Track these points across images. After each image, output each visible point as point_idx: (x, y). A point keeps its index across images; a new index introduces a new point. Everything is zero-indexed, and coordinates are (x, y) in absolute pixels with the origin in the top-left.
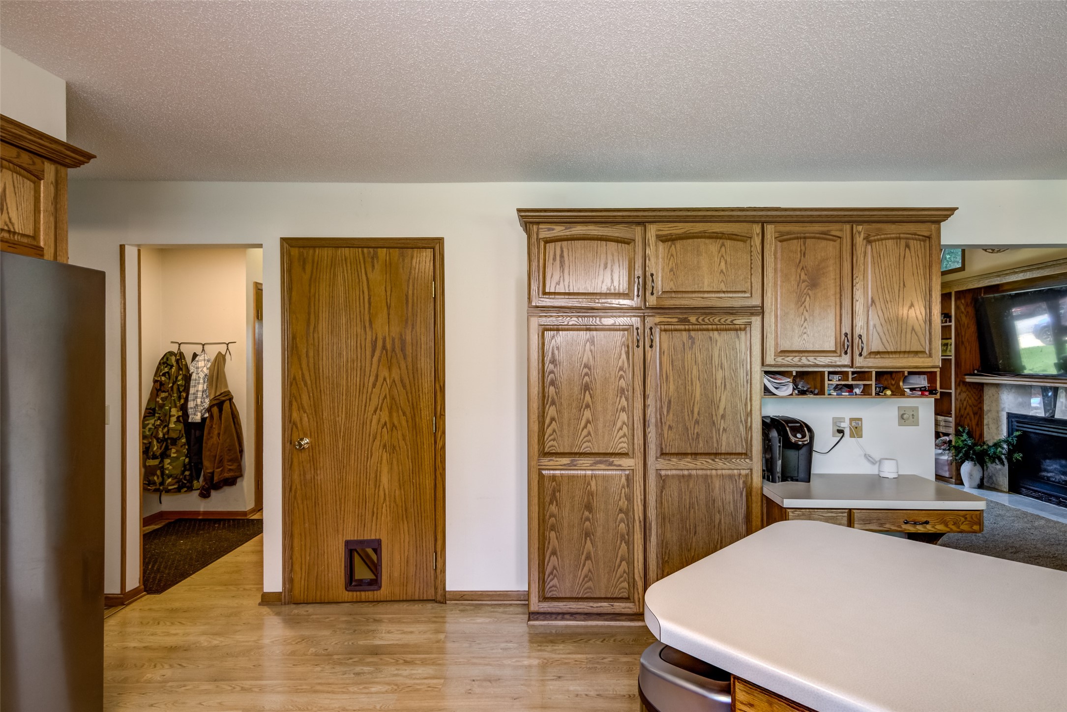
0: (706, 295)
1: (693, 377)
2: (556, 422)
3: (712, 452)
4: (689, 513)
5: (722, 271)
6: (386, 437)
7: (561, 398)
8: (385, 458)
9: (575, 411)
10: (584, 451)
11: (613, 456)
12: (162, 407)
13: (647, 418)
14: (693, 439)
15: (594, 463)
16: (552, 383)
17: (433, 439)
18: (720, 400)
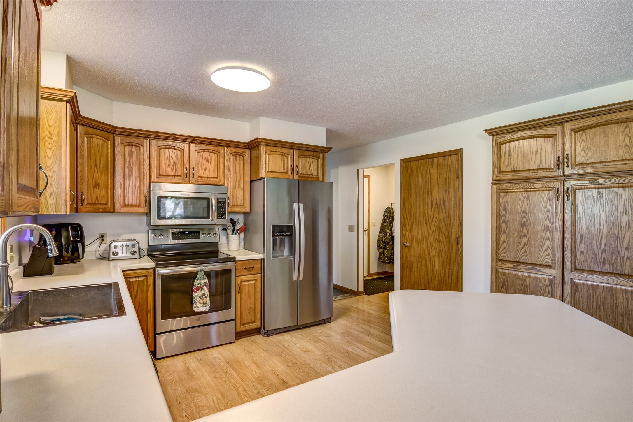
0: (612, 164)
1: (601, 220)
2: (506, 243)
3: (617, 272)
4: (596, 311)
5: (626, 145)
6: (437, 245)
7: (509, 230)
8: (436, 255)
9: (517, 238)
10: (522, 261)
11: (541, 267)
12: (384, 229)
13: (565, 245)
14: (600, 262)
15: (529, 269)
16: (504, 222)
17: (457, 248)
18: (624, 236)
